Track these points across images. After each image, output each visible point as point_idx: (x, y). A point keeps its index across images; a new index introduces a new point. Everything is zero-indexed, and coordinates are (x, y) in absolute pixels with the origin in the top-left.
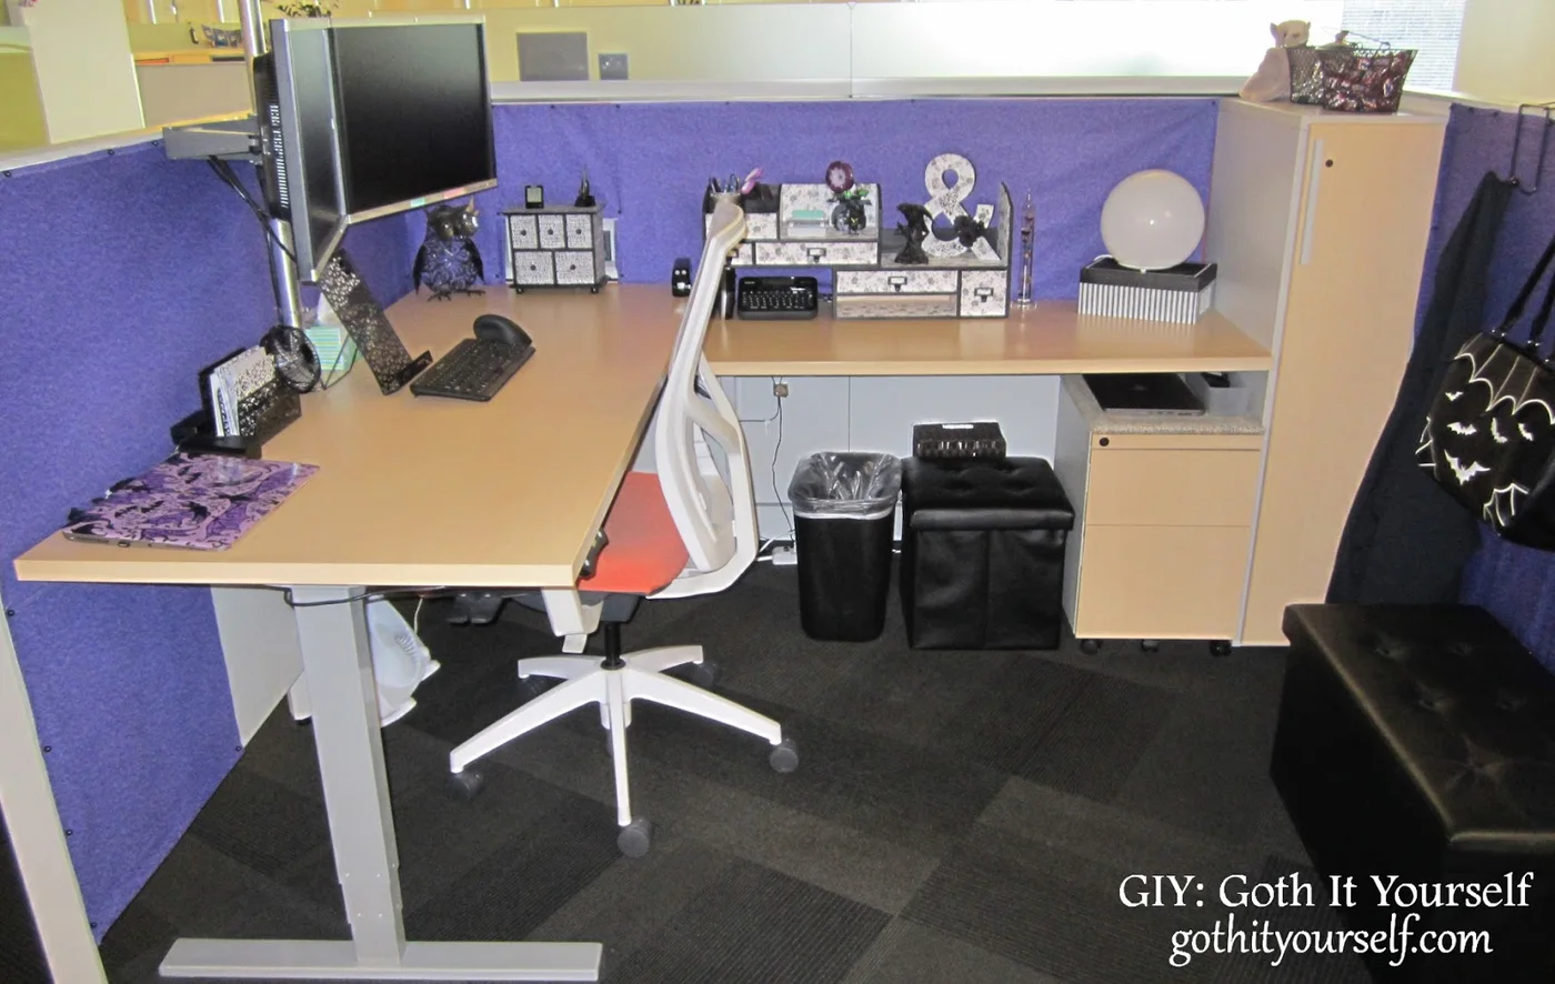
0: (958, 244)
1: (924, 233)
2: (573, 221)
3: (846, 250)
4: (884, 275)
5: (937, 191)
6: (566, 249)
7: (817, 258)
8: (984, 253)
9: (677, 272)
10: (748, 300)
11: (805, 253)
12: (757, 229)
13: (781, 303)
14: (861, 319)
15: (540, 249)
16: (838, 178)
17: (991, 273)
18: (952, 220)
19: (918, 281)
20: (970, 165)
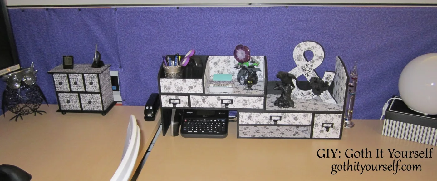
0: (312, 93)
1: (292, 87)
2: (88, 77)
3: (245, 100)
4: (268, 115)
5: (301, 62)
6: (86, 92)
7: (227, 104)
8: (327, 99)
9: (147, 108)
10: (187, 126)
11: (220, 102)
12: (191, 87)
13: (206, 128)
14: (253, 137)
15: (71, 92)
16: (241, 54)
17: (333, 115)
18: (309, 79)
19: (288, 118)
20: (321, 49)
